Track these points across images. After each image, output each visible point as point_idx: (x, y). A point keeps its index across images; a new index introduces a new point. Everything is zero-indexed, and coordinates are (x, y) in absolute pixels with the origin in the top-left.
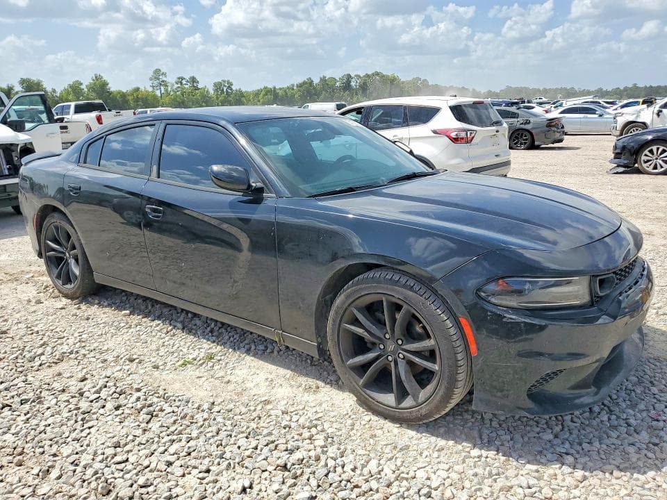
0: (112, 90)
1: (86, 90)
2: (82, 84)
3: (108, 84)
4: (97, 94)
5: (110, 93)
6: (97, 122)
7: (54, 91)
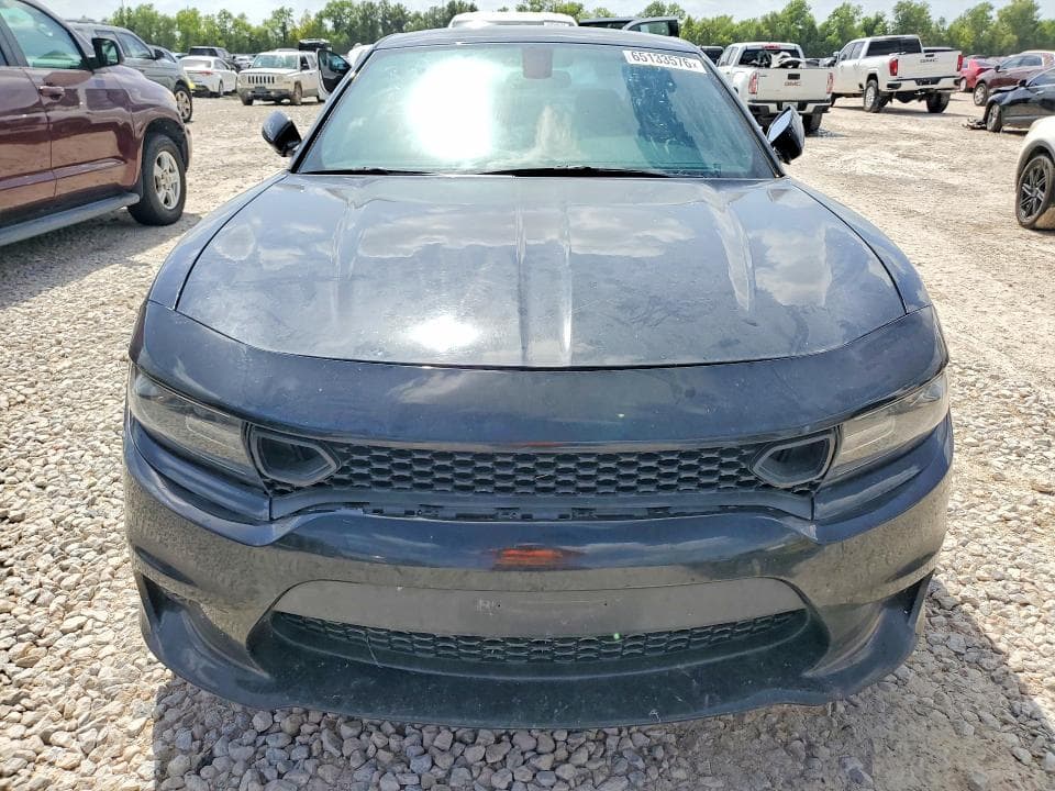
0: (1041, 19)
1: (996, 19)
2: (991, 8)
3: (1037, 9)
4: (1014, 25)
5: (1037, 24)
6: (889, 69)
7: (943, 21)
